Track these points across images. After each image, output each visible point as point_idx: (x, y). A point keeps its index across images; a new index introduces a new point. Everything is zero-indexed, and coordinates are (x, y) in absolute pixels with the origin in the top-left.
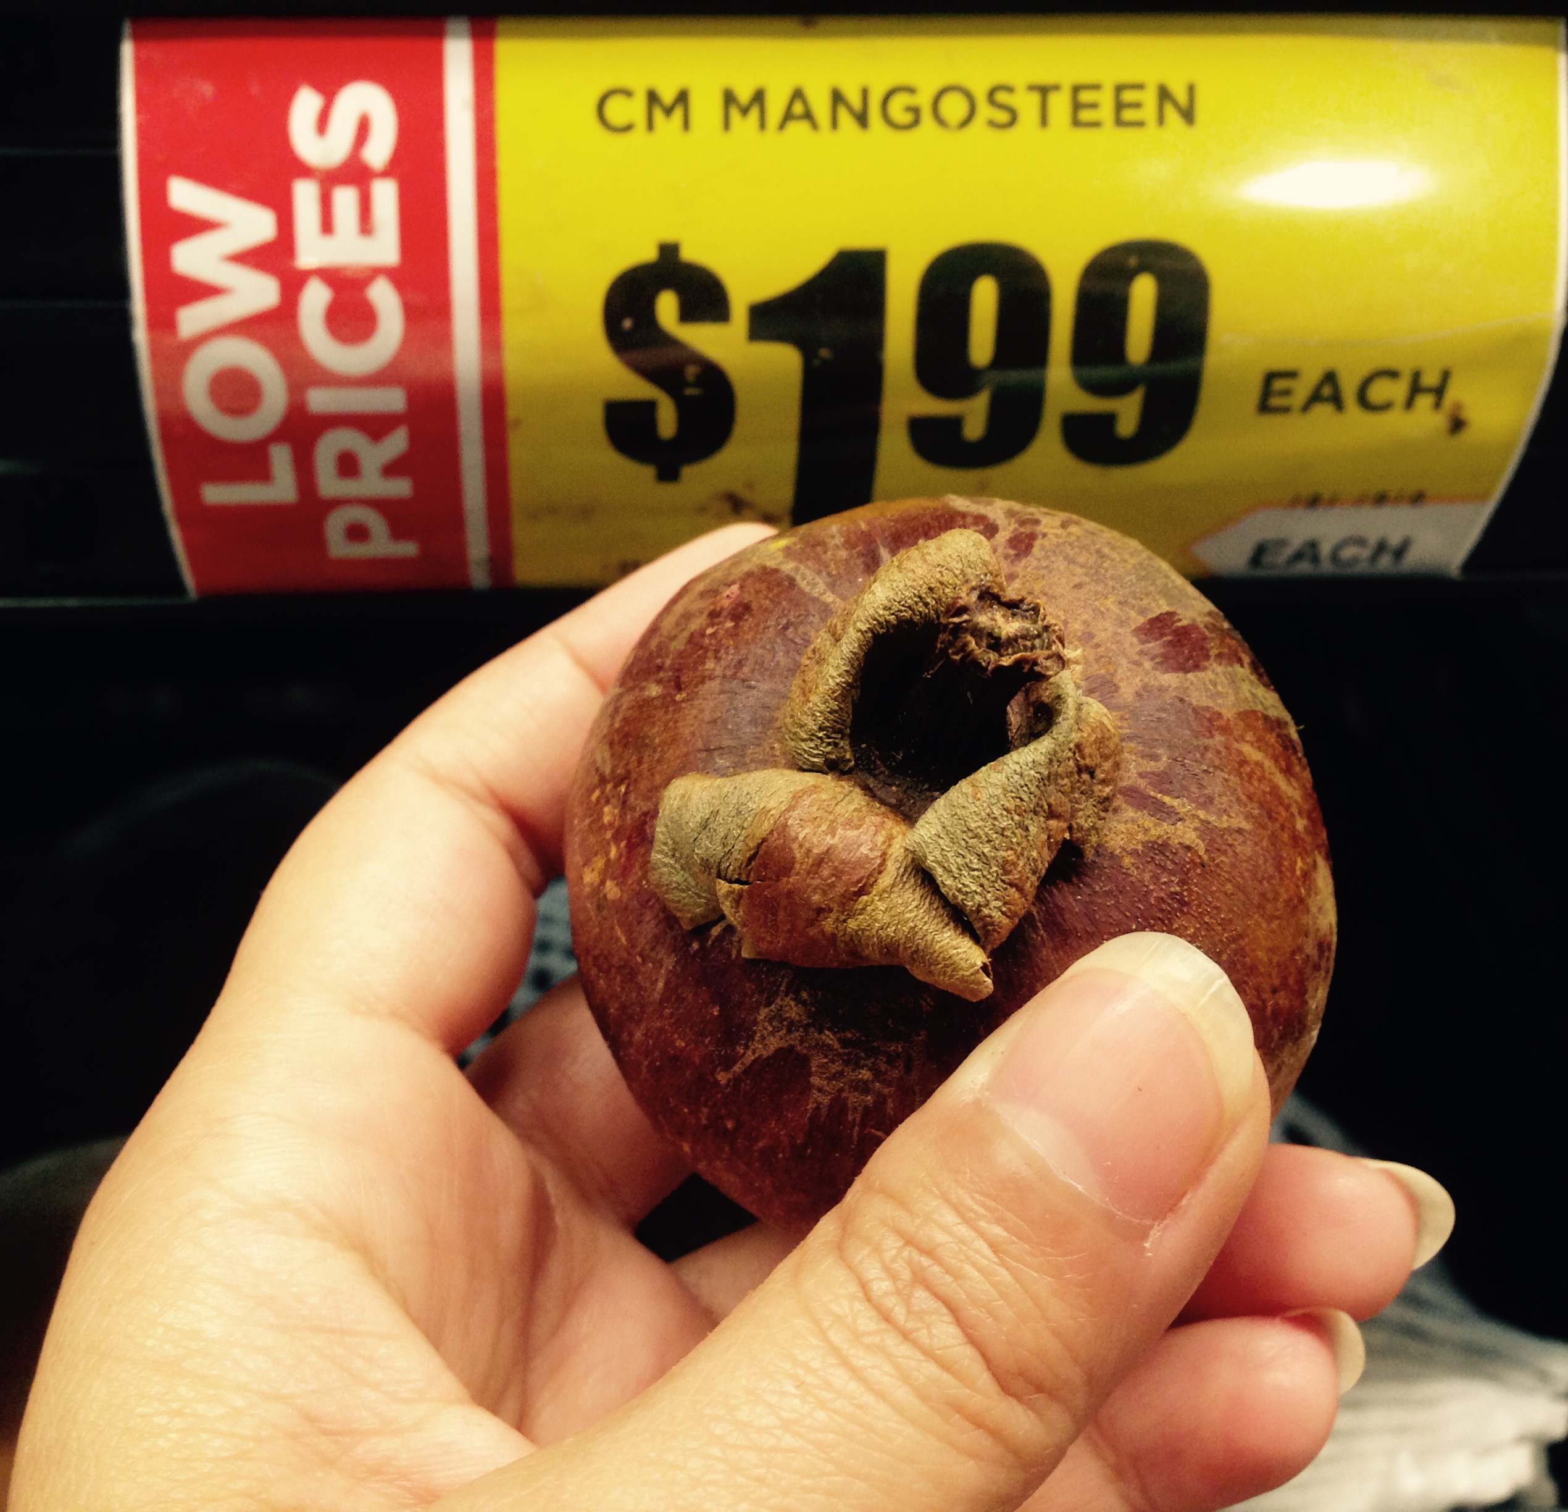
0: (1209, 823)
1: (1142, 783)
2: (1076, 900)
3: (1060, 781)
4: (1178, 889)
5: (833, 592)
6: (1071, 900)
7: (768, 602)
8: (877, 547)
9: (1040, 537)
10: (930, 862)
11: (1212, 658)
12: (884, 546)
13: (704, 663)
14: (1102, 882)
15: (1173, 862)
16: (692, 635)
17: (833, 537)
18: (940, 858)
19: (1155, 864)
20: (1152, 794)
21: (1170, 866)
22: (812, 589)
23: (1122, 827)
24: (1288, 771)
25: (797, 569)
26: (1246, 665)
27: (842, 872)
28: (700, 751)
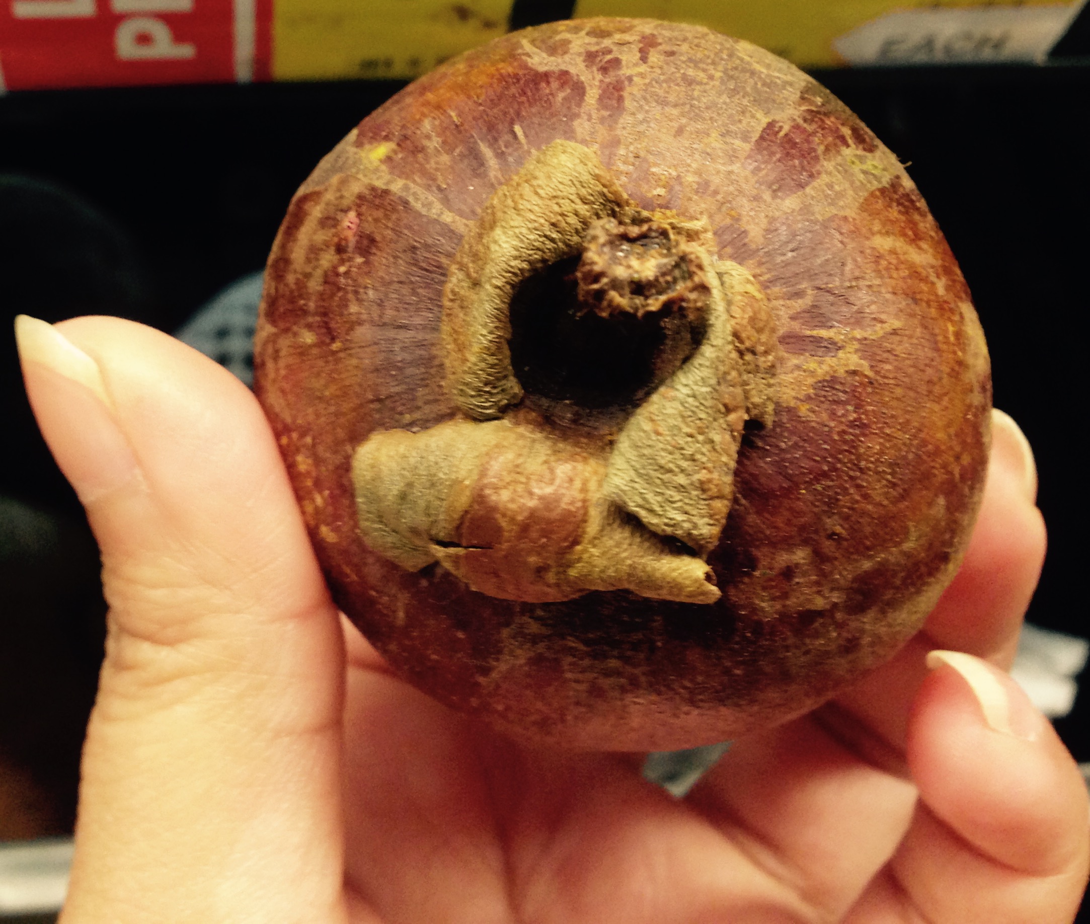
0: (866, 339)
1: (796, 326)
2: (766, 463)
3: (729, 378)
4: (855, 415)
5: (450, 210)
6: (762, 465)
7: (390, 232)
8: (476, 142)
9: (626, 83)
10: (633, 507)
11: (821, 157)
12: (482, 140)
13: (346, 306)
14: (785, 437)
15: (845, 392)
16: (326, 275)
17: (428, 137)
18: (640, 501)
19: (829, 401)
20: (808, 333)
21: (843, 397)
22: (429, 210)
23: (789, 378)
24: (916, 238)
25: (406, 188)
26: (850, 141)
27: (552, 532)
28: (372, 401)
